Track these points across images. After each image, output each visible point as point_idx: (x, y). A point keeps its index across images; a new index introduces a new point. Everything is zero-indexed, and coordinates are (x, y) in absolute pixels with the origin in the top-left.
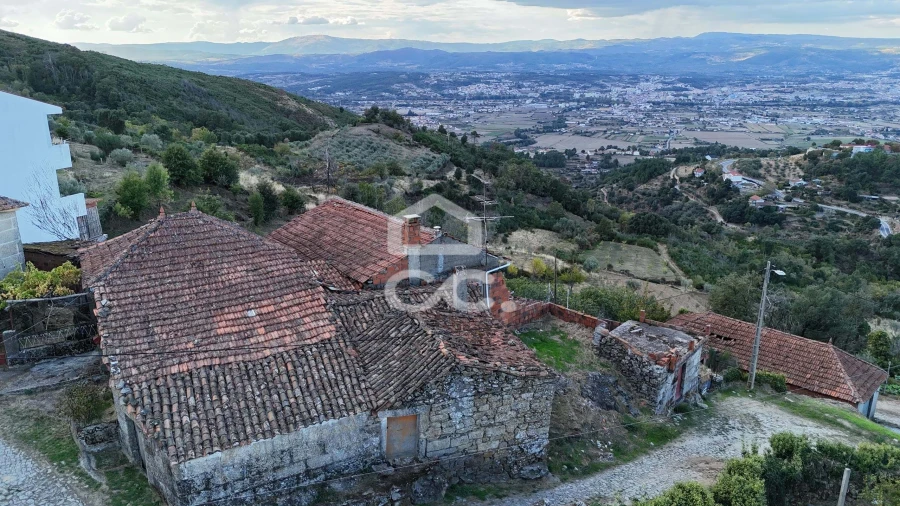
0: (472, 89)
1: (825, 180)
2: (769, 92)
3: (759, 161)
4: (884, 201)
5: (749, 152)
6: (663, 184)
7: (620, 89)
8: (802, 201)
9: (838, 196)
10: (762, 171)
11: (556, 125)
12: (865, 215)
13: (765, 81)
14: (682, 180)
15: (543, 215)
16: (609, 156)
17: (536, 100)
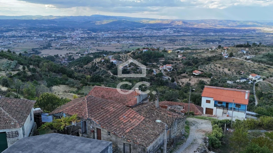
0: (10, 34)
1: (138, 60)
2: (115, 34)
3: (119, 55)
4: (153, 64)
5: (115, 53)
6: (92, 65)
7: (69, 33)
8: (133, 66)
10: (121, 58)
11: (48, 46)
12: (149, 69)
13: (114, 30)
14: (98, 63)
15: (61, 80)
16: (71, 56)
17: (37, 37)
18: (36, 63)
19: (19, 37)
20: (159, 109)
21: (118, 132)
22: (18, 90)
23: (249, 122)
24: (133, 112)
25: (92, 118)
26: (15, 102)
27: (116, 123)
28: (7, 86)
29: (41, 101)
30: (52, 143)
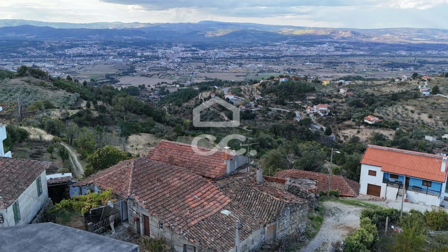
0: (75, 51)
1: (270, 95)
2: (236, 52)
3: (240, 88)
4: (296, 104)
5: (233, 83)
6: (196, 102)
7: (162, 51)
8: (262, 106)
9: (276, 103)
10: (242, 93)
11: (130, 71)
12: (289, 111)
13: (234, 46)
14: (205, 99)
15: (143, 125)
16: (164, 88)
17: (115, 57)
18: (107, 97)
19: (88, 56)
20: (262, 185)
21: (175, 224)
27: (177, 206)
28: (53, 133)
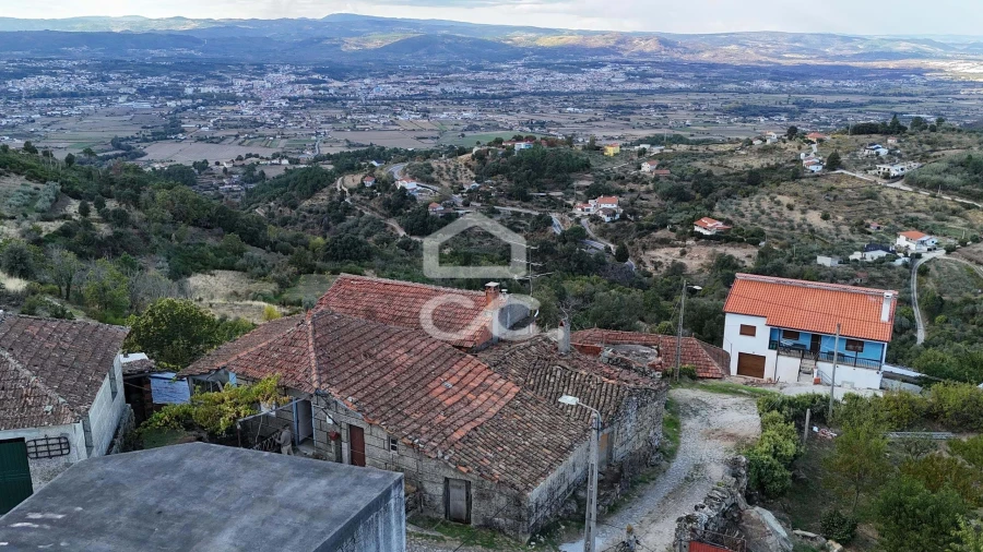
0: (31, 83)
1: (496, 180)
2: (413, 85)
3: (429, 164)
4: (551, 197)
5: (412, 155)
6: (331, 198)
7: (244, 82)
8: (479, 204)
9: (510, 197)
10: (434, 175)
11: (170, 130)
12: (537, 214)
13: (409, 72)
14: (351, 191)
15: (218, 251)
16: (252, 167)
17: (131, 98)
18: (128, 190)
19: (64, 95)
20: (570, 357)
21: (423, 439)
22: (63, 288)
23: (892, 404)
24: (479, 368)
25: (333, 391)
26: (55, 330)
27: (417, 405)
28: (24, 274)
29: (147, 326)
30: (191, 475)
